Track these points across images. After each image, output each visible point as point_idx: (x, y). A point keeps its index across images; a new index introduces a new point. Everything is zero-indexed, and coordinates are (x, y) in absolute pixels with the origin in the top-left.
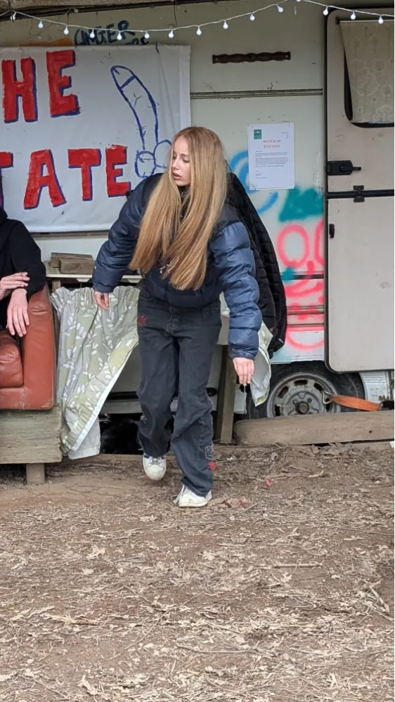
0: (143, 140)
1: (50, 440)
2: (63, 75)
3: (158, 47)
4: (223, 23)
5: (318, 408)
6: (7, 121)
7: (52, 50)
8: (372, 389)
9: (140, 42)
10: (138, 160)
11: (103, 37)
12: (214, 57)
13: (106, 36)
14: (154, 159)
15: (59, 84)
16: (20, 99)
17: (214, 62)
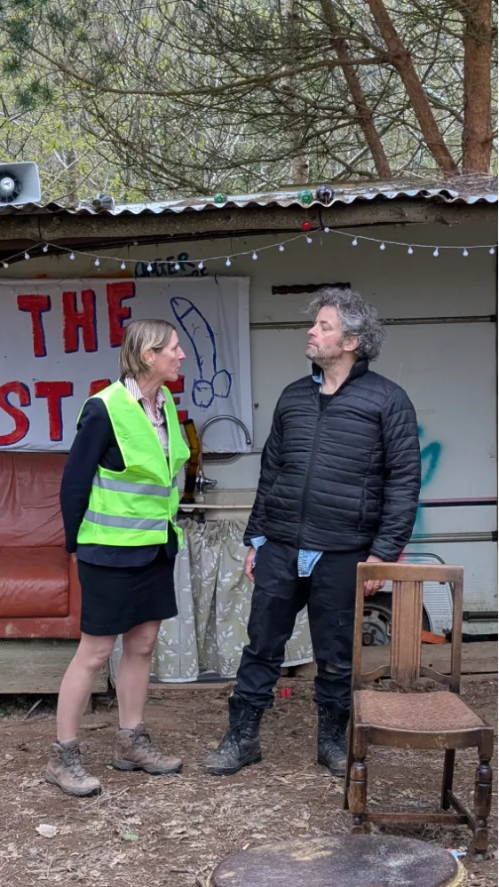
0: (200, 369)
2: (123, 306)
3: (217, 279)
4: (252, 254)
5: (382, 640)
6: (67, 352)
7: (112, 281)
8: (437, 621)
9: (200, 274)
10: (196, 389)
11: (163, 269)
12: (274, 288)
13: (166, 267)
14: (213, 388)
15: (119, 314)
16: (81, 330)
17: (274, 293)
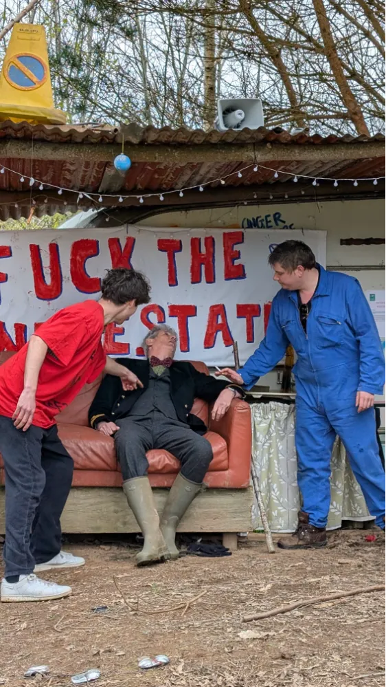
1: (245, 513)
2: (234, 249)
3: (304, 231)
6: (192, 283)
7: (227, 231)
9: (289, 227)
11: (262, 224)
12: (341, 241)
13: (264, 223)
15: (231, 256)
16: (203, 266)
17: (341, 244)
